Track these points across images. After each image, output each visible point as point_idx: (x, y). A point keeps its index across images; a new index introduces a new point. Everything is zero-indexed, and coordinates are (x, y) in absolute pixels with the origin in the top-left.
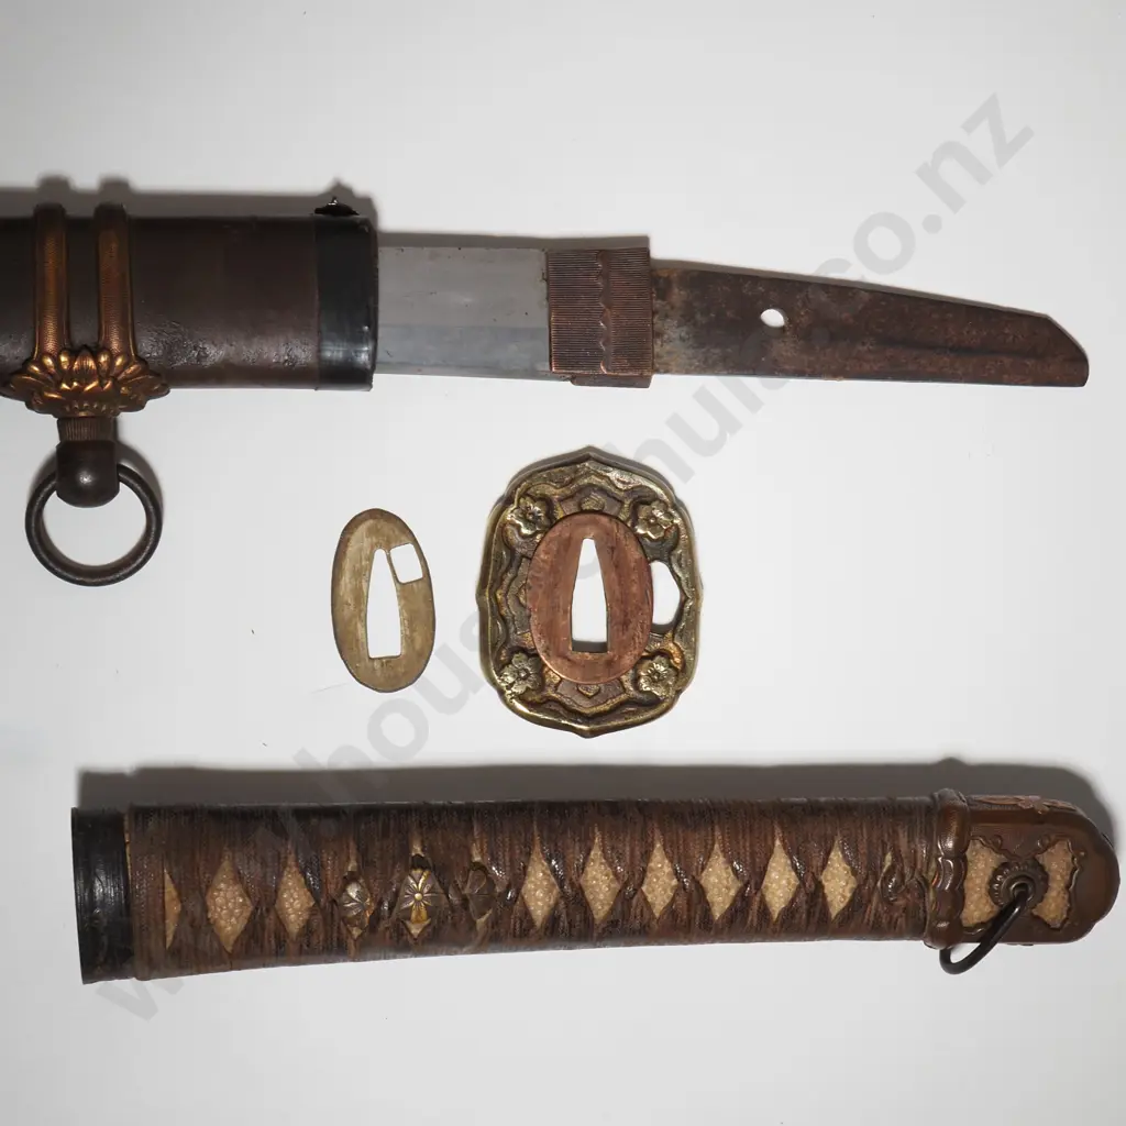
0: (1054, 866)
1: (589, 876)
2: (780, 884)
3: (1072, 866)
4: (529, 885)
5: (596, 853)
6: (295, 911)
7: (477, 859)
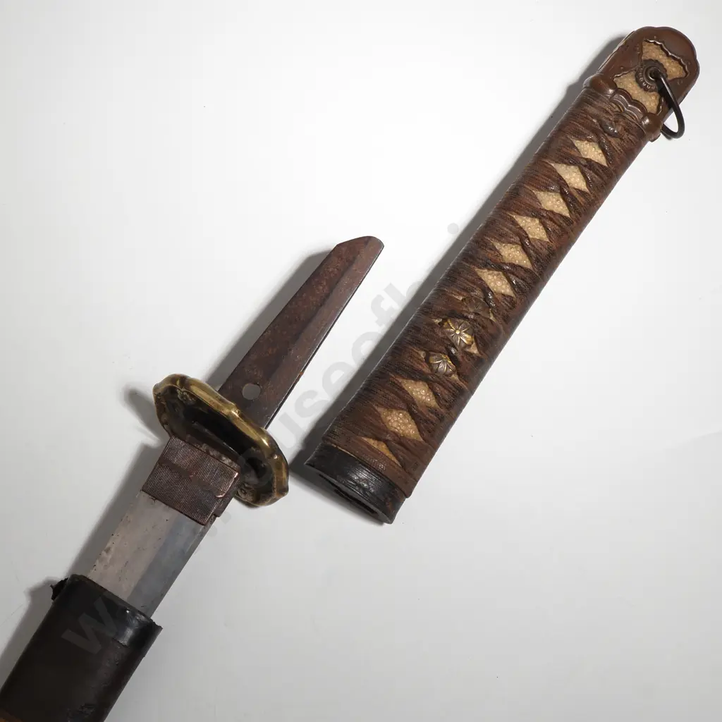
0: (654, 55)
1: (506, 256)
2: (574, 178)
3: (659, 47)
4: (492, 285)
5: (497, 245)
6: (425, 395)
7: (461, 298)
